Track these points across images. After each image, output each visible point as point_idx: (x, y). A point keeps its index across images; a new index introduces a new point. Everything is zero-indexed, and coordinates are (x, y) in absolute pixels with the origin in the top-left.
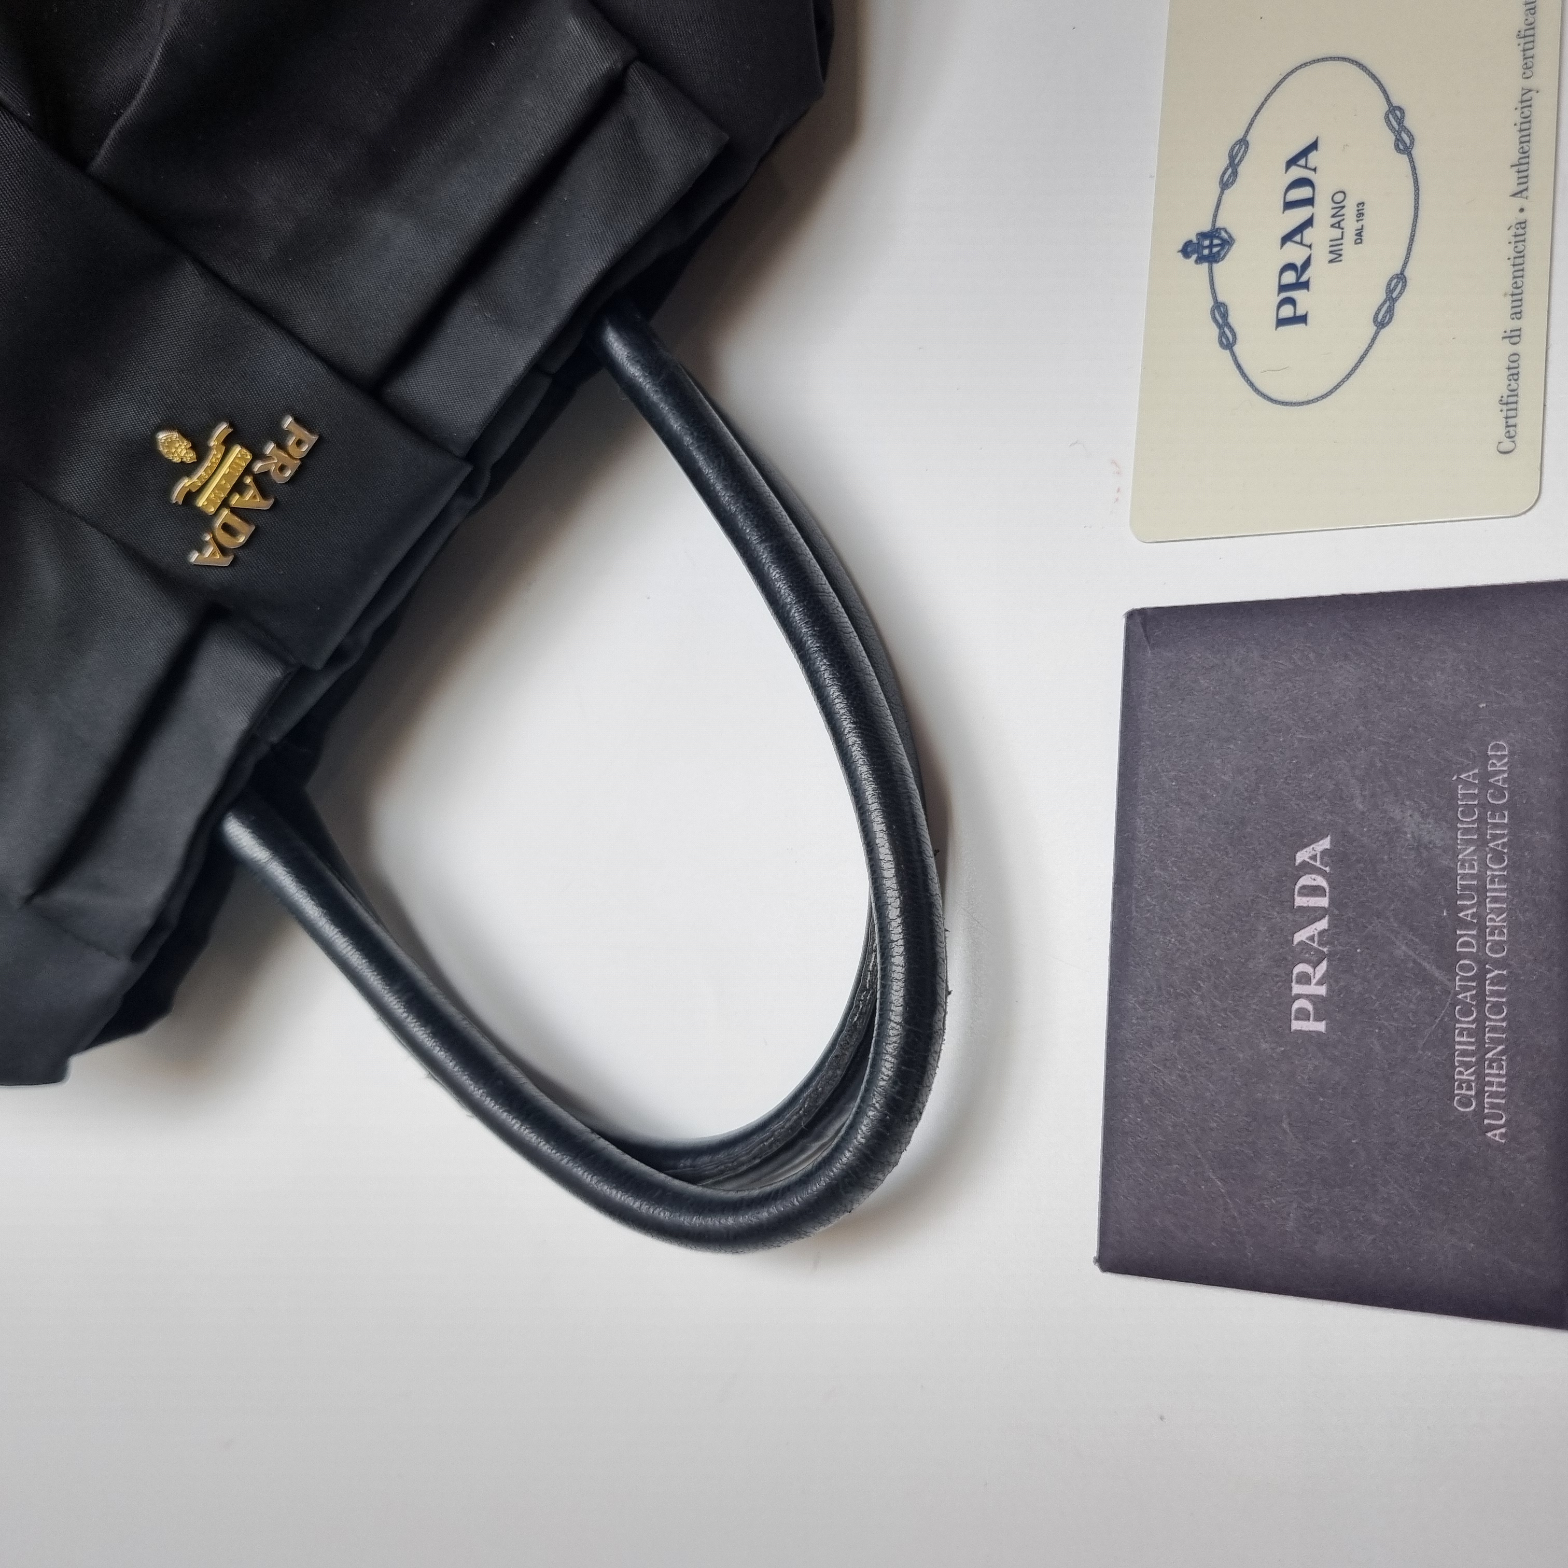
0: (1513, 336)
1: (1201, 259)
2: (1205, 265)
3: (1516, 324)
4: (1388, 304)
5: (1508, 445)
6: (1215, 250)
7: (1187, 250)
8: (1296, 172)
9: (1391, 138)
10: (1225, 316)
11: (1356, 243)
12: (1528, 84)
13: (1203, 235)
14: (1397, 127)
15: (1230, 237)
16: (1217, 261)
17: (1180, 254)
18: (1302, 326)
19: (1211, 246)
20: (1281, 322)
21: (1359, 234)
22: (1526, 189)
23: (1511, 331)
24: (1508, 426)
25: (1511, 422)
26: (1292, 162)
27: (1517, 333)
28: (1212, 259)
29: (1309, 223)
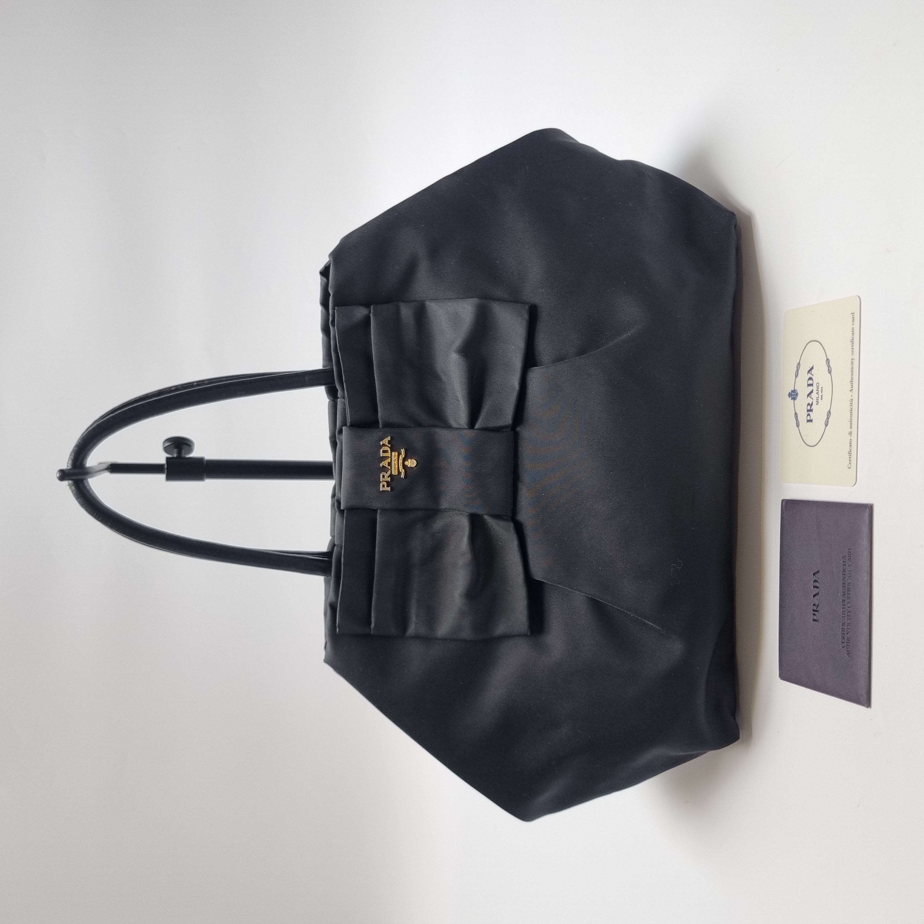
0: (850, 433)
1: (792, 399)
2: (793, 400)
3: (850, 430)
4: (827, 420)
5: (849, 466)
6: (795, 396)
7: (790, 395)
8: (810, 375)
9: (827, 368)
10: (797, 417)
11: (821, 400)
12: (853, 357)
13: (792, 391)
14: (828, 365)
15: (797, 392)
16: (795, 400)
17: (788, 396)
18: (811, 423)
19: (794, 395)
20: (808, 421)
21: (822, 397)
22: (852, 390)
23: (850, 432)
24: (850, 460)
25: (850, 459)
26: (809, 372)
27: (851, 433)
28: (794, 399)
29: (812, 392)
